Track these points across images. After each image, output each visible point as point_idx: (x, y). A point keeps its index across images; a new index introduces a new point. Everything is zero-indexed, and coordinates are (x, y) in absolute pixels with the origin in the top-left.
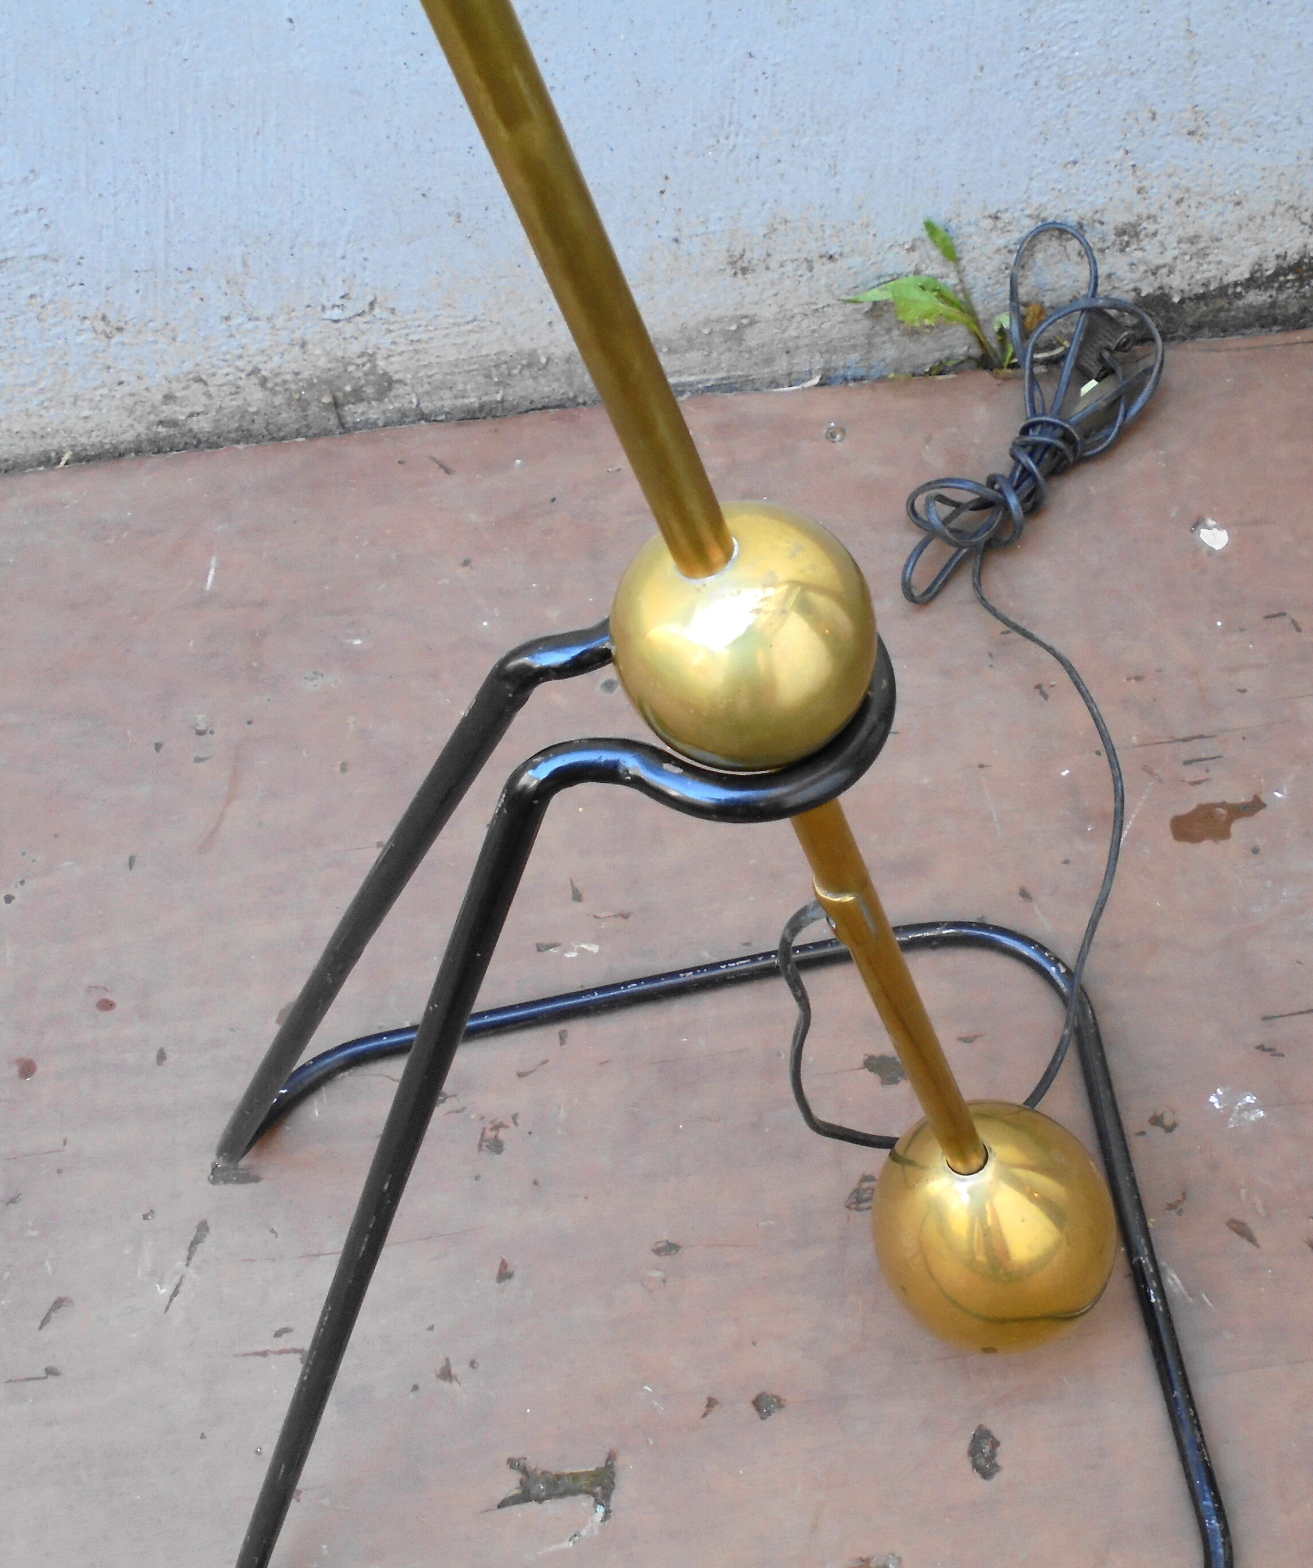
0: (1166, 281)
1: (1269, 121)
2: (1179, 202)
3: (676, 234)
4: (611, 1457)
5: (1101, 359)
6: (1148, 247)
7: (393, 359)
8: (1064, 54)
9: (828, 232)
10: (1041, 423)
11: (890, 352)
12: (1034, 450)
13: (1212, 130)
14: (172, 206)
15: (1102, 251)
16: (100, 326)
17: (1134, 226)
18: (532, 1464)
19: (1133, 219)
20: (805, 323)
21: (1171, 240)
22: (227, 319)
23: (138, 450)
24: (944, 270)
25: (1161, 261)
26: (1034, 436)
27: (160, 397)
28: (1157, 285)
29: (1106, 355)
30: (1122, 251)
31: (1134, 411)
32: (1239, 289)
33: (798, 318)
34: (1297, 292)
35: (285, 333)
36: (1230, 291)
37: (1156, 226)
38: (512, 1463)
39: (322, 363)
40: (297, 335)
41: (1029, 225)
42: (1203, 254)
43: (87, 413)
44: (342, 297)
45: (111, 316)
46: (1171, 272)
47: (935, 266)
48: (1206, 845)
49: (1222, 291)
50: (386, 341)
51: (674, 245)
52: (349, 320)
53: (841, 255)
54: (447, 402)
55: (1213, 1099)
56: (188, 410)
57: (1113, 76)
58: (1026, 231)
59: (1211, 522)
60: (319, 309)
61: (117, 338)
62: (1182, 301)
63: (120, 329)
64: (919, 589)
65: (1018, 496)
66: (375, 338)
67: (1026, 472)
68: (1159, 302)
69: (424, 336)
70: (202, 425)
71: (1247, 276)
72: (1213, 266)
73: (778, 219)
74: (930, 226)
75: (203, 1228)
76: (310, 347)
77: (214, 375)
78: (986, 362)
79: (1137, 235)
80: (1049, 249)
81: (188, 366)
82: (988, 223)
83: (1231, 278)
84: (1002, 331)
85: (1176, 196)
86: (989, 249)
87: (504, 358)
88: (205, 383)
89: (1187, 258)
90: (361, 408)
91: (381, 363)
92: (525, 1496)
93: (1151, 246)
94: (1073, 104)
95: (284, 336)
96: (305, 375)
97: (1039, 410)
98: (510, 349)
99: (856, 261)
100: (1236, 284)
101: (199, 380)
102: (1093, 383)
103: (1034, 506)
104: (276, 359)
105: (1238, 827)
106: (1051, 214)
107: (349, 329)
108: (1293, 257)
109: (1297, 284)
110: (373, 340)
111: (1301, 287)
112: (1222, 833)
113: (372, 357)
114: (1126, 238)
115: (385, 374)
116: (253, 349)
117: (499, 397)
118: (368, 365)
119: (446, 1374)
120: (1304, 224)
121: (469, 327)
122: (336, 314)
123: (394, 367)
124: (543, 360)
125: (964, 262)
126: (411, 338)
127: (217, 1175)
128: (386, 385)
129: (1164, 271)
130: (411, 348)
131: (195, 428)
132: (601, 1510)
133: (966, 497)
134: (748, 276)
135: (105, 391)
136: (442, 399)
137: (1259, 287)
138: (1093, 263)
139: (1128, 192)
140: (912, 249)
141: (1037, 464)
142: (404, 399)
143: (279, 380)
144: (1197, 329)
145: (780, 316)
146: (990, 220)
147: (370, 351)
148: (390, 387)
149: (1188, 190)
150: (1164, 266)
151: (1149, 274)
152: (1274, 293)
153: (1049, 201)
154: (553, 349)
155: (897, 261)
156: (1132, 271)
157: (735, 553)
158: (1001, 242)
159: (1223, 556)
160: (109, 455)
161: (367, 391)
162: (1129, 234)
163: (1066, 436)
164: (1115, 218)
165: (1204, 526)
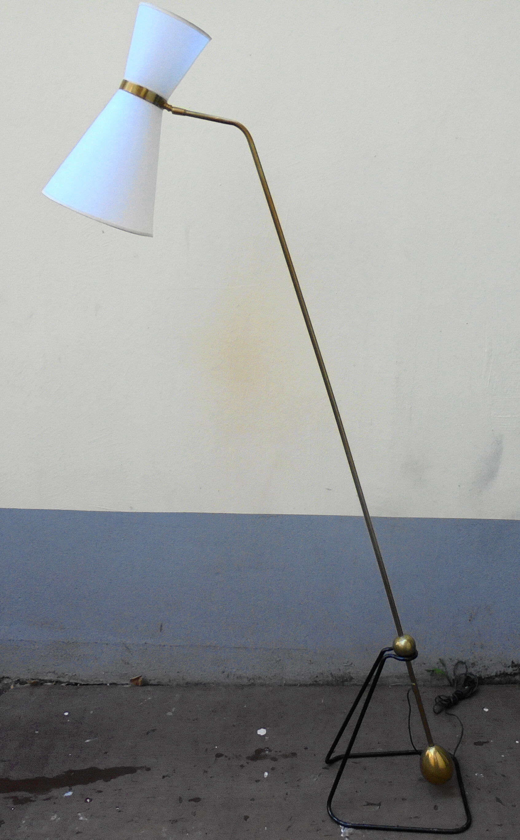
0: (481, 674)
2: (481, 659)
4: (381, 802)
11: (434, 683)
12: (457, 695)
13: (485, 647)
15: (469, 667)
16: (310, 662)
17: (474, 663)
18: (369, 802)
20: (420, 676)
21: (481, 667)
22: (329, 663)
23: (310, 685)
24: (443, 668)
25: (480, 670)
26: (457, 692)
27: (315, 676)
28: (479, 674)
29: (470, 683)
30: (473, 667)
31: (474, 690)
33: (419, 674)
34: (504, 679)
37: (478, 663)
38: (366, 802)
39: (342, 673)
40: (339, 668)
41: (456, 661)
42: (487, 669)
44: (348, 662)
46: (482, 672)
47: (441, 667)
48: (479, 746)
49: (491, 677)
50: (353, 671)
55: (476, 774)
56: (319, 679)
57: (468, 637)
58: (456, 663)
60: (344, 663)
61: (312, 665)
62: (484, 678)
63: (313, 663)
64: (437, 711)
65: (454, 701)
67: (455, 697)
68: (480, 678)
69: (359, 670)
70: (321, 682)
71: (495, 674)
72: (489, 672)
74: (440, 660)
76: (341, 670)
77: (325, 673)
78: (450, 685)
79: (475, 665)
80: (460, 665)
81: (321, 671)
82: (450, 660)
83: (492, 675)
84: (453, 680)
86: (450, 665)
89: (484, 670)
90: (346, 683)
91: (351, 675)
93: (478, 667)
94: (462, 641)
95: (337, 668)
96: (339, 675)
97: (458, 689)
100: (493, 676)
101: (322, 674)
102: (467, 687)
103: (456, 703)
104: (335, 672)
105: (485, 745)
106: (460, 659)
107: (347, 668)
108: (502, 672)
109: (504, 677)
110: (351, 670)
112: (482, 745)
113: (350, 673)
116: (332, 670)
119: (357, 792)
120: (503, 666)
122: (346, 665)
123: (353, 675)
125: (446, 667)
128: (351, 678)
130: (356, 672)
132: (379, 807)
133: (444, 698)
135: (307, 674)
137: (498, 677)
138: (467, 669)
139: (473, 657)
140: (437, 663)
141: (457, 697)
142: (354, 682)
143: (335, 676)
144: (487, 684)
149: (483, 657)
151: (478, 672)
152: (500, 679)
153: (460, 657)
155: (435, 665)
156: (475, 671)
158: (452, 664)
159: (488, 712)
160: (306, 685)
161: (348, 679)
162: (473, 664)
163: (462, 692)
164: (471, 661)
165: (485, 708)
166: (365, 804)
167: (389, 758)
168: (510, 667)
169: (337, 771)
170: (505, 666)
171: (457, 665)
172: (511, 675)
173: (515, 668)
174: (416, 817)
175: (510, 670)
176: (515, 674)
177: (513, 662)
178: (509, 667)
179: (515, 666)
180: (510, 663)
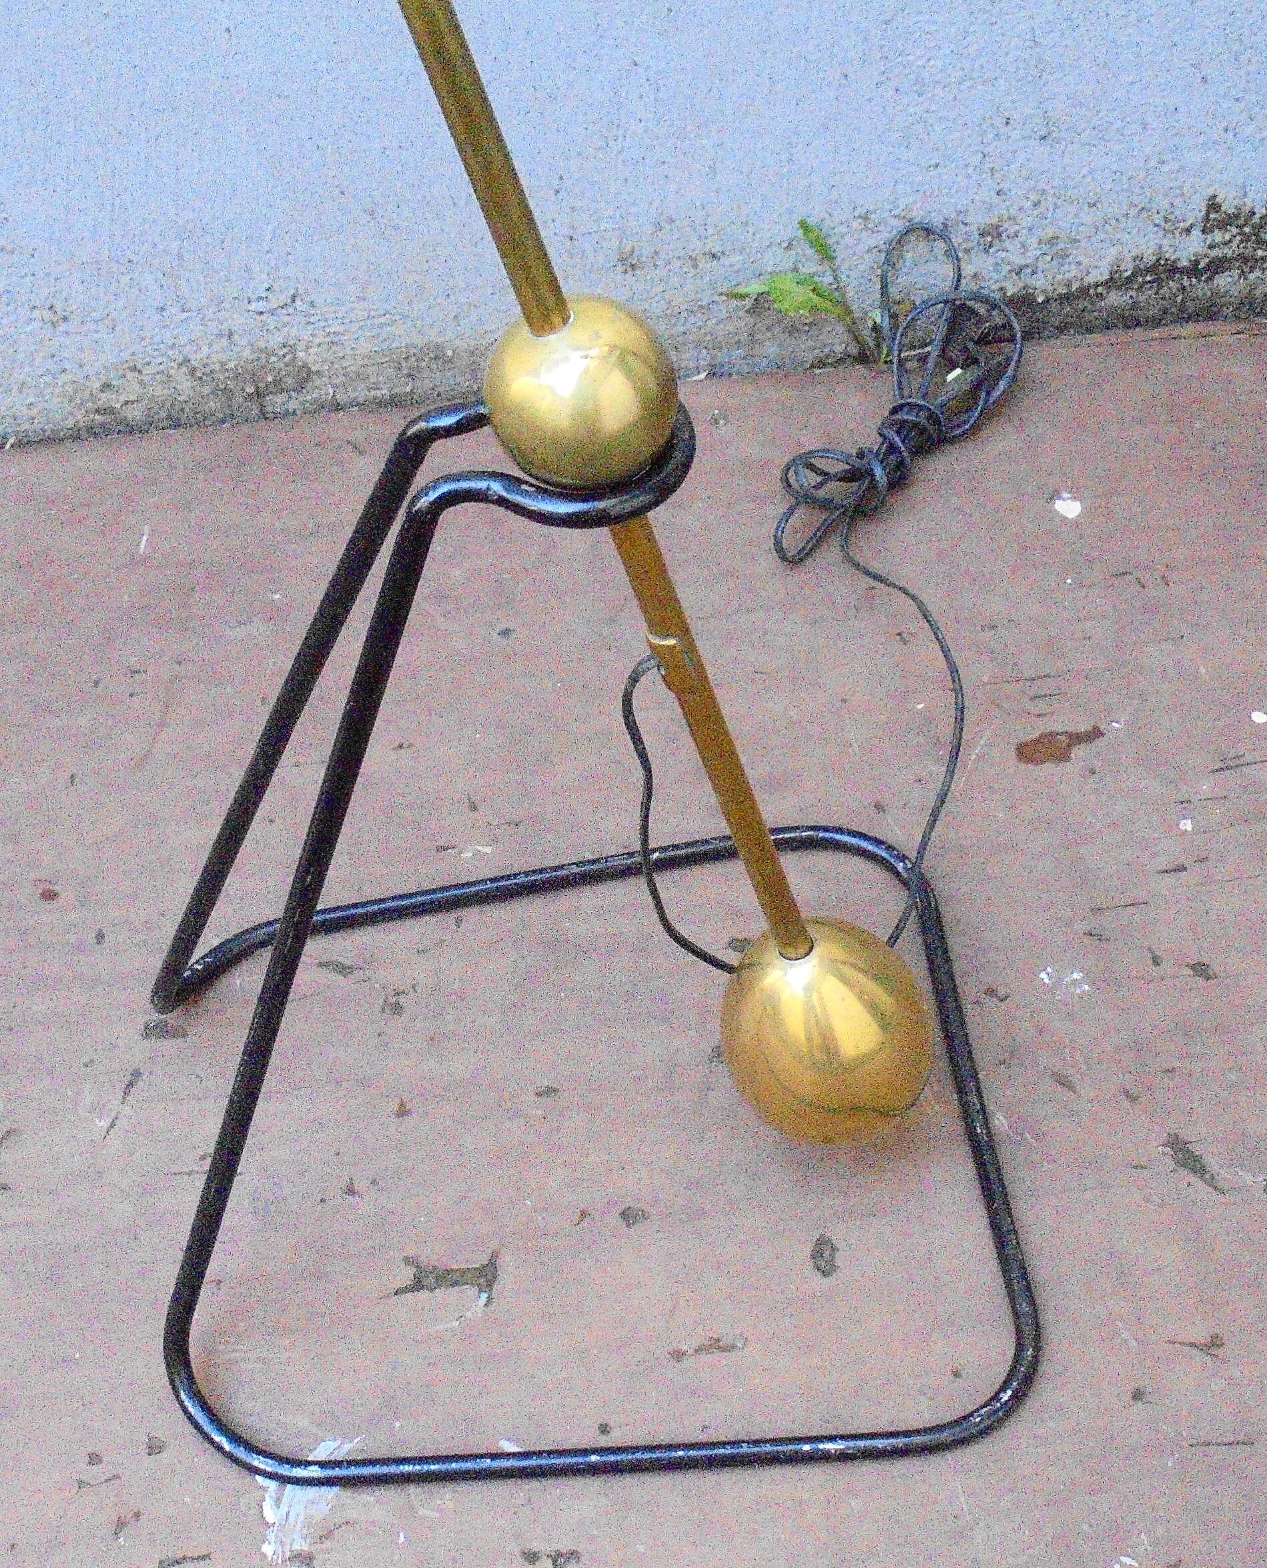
0: (1031, 281)
1: (1115, 127)
2: (1036, 204)
3: (571, 232)
4: (494, 1256)
5: (966, 350)
6: (1010, 248)
7: (311, 351)
8: (920, 63)
9: (711, 231)
10: (908, 404)
11: (772, 349)
12: (901, 427)
13: (1063, 135)
14: (117, 202)
15: (967, 251)
16: (47, 315)
17: (997, 227)
18: (423, 1260)
19: (995, 221)
20: (692, 319)
21: (1033, 242)
22: (163, 309)
23: (76, 436)
24: (819, 270)
25: (1023, 262)
26: (902, 416)
27: (97, 385)
28: (1021, 285)
29: (971, 345)
30: (986, 251)
31: (996, 394)
32: (1100, 290)
33: (684, 314)
34: (1156, 293)
35: (214, 324)
36: (1092, 291)
37: (1017, 227)
38: (408, 1261)
39: (247, 353)
40: (225, 326)
41: (899, 225)
42: (1064, 254)
43: (31, 399)
44: (268, 290)
45: (58, 308)
46: (1034, 273)
47: (810, 267)
48: (1048, 767)
49: (1084, 291)
50: (305, 335)
51: (568, 242)
52: (272, 312)
53: (723, 253)
54: (361, 393)
55: (1043, 975)
56: (123, 399)
57: (968, 84)
58: (894, 233)
59: (1066, 495)
60: (246, 301)
61: (62, 327)
62: (1047, 301)
63: (65, 319)
64: (792, 550)
65: (884, 468)
66: (297, 331)
67: (892, 448)
68: (1023, 302)
69: (341, 329)
70: (135, 414)
71: (1106, 276)
72: (1073, 267)
73: (664, 217)
74: (804, 225)
75: (137, 1074)
76: (236, 337)
77: (148, 364)
78: (863, 358)
79: (1000, 235)
80: (916, 249)
81: (125, 355)
82: (856, 224)
83: (1092, 279)
84: (875, 328)
85: (1034, 197)
86: (860, 249)
87: (413, 350)
88: (140, 372)
89: (1048, 258)
90: (279, 399)
91: (301, 354)
92: (418, 1285)
93: (1013, 246)
94: (931, 110)
95: (213, 327)
96: (232, 365)
97: (906, 394)
98: (419, 341)
99: (736, 259)
100: (1097, 285)
101: (134, 369)
102: (958, 371)
103: (899, 480)
104: (205, 350)
105: (1078, 752)
106: (917, 215)
107: (271, 321)
108: (1150, 259)
109: (1155, 285)
110: (294, 332)
111: (1160, 287)
112: (1063, 756)
113: (293, 349)
114: (989, 239)
115: (305, 366)
116: (183, 340)
117: (408, 389)
118: (288, 357)
119: (351, 1191)
120: (1156, 225)
121: (382, 320)
122: (261, 306)
123: (311, 358)
124: (450, 353)
125: (837, 262)
126: (327, 330)
127: (150, 1031)
128: (305, 377)
129: (1029, 271)
130: (328, 339)
131: (129, 416)
132: (484, 1296)
133: (835, 467)
134: (638, 272)
135: (48, 379)
136: (355, 390)
137: (1119, 288)
139: (987, 195)
140: (789, 247)
141: (903, 442)
142: (321, 389)
143: (207, 370)
144: (1062, 329)
145: (669, 312)
146: (860, 220)
147: (291, 343)
148: (308, 378)
149: (1044, 192)
150: (1027, 266)
151: (1013, 273)
152: (1134, 295)
153: (915, 202)
154: (458, 343)
155: (774, 259)
156: (997, 272)
157: (571, 320)
158: (872, 242)
159: (1076, 524)
160: (50, 440)
161: (289, 381)
162: (992, 235)
163: (931, 417)
164: (978, 219)
165: (1060, 498)
166: (406, 1275)
167: (534, 908)
168: (1196, 232)
169: (238, 1039)
170: (1170, 225)
171: (900, 241)
172: (1194, 270)
173: (1218, 236)
174: (716, 1345)
175: (1191, 248)
176: (1218, 266)
177: (1213, 205)
178: (1188, 230)
179: (1223, 225)
180: (1195, 211)
